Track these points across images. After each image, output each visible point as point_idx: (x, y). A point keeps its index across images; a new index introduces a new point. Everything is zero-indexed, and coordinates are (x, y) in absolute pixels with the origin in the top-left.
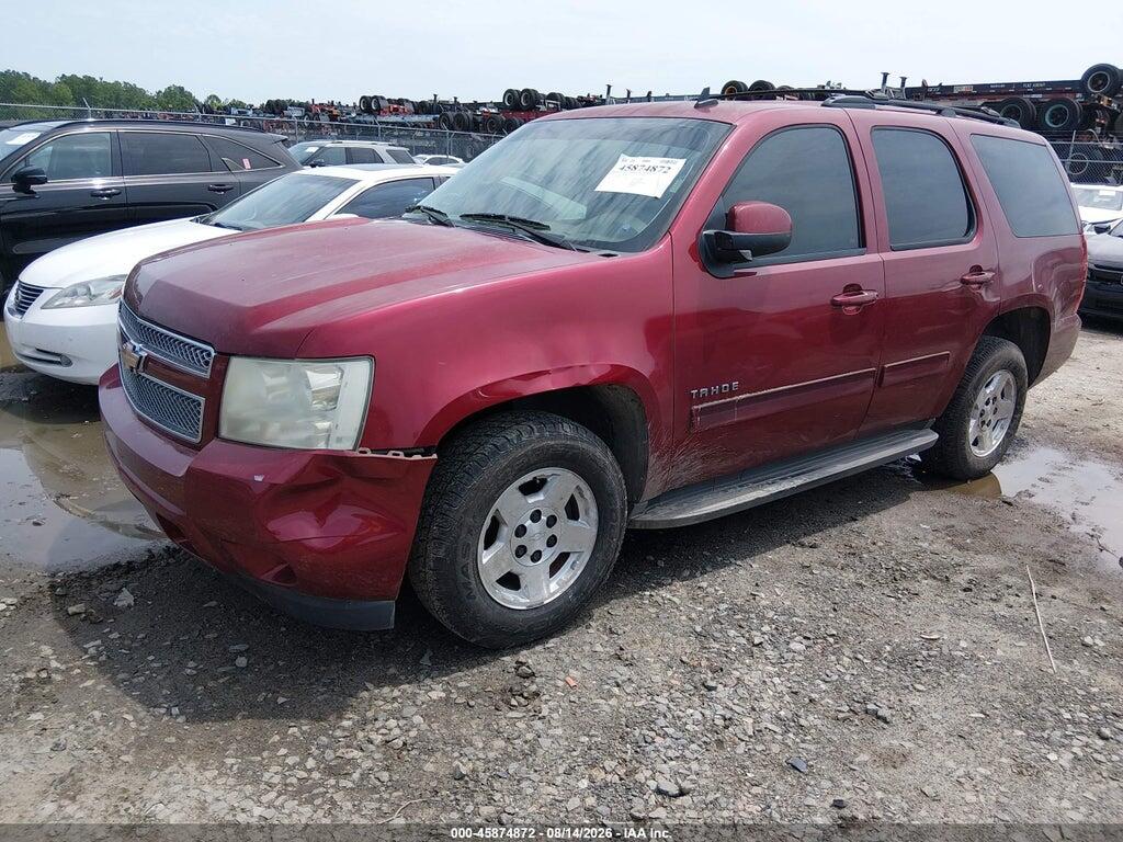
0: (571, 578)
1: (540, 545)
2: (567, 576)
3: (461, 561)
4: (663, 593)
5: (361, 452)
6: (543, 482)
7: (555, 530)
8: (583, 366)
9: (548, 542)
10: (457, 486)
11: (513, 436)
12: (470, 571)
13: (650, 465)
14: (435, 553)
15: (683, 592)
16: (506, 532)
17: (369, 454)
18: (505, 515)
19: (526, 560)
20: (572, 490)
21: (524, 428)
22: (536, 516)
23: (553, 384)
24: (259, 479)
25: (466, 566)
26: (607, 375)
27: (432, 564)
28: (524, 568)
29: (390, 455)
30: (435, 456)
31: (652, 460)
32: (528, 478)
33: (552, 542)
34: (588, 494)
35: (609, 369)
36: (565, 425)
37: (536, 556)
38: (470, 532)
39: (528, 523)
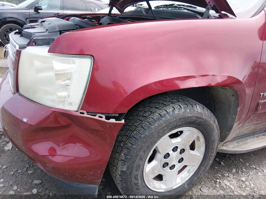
0: (187, 177)
1: (175, 162)
2: (186, 176)
3: (135, 173)
4: (226, 182)
5: (81, 113)
6: (181, 132)
7: (183, 155)
8: (213, 75)
9: (179, 161)
10: (137, 134)
11: (170, 110)
12: (139, 178)
13: (234, 127)
14: (121, 167)
15: (234, 182)
16: (159, 156)
17: (86, 115)
18: (160, 149)
19: (167, 168)
20: (194, 138)
21: (176, 106)
22: (175, 149)
23: (197, 84)
24: (25, 120)
25: (137, 175)
26: (225, 81)
27: (120, 173)
28: (166, 172)
29: (97, 117)
30: (123, 121)
31: (235, 125)
32: (174, 132)
33: (181, 160)
34: (202, 140)
35: (227, 78)
36: (198, 106)
37: (173, 167)
38: (141, 159)
39: (171, 152)
